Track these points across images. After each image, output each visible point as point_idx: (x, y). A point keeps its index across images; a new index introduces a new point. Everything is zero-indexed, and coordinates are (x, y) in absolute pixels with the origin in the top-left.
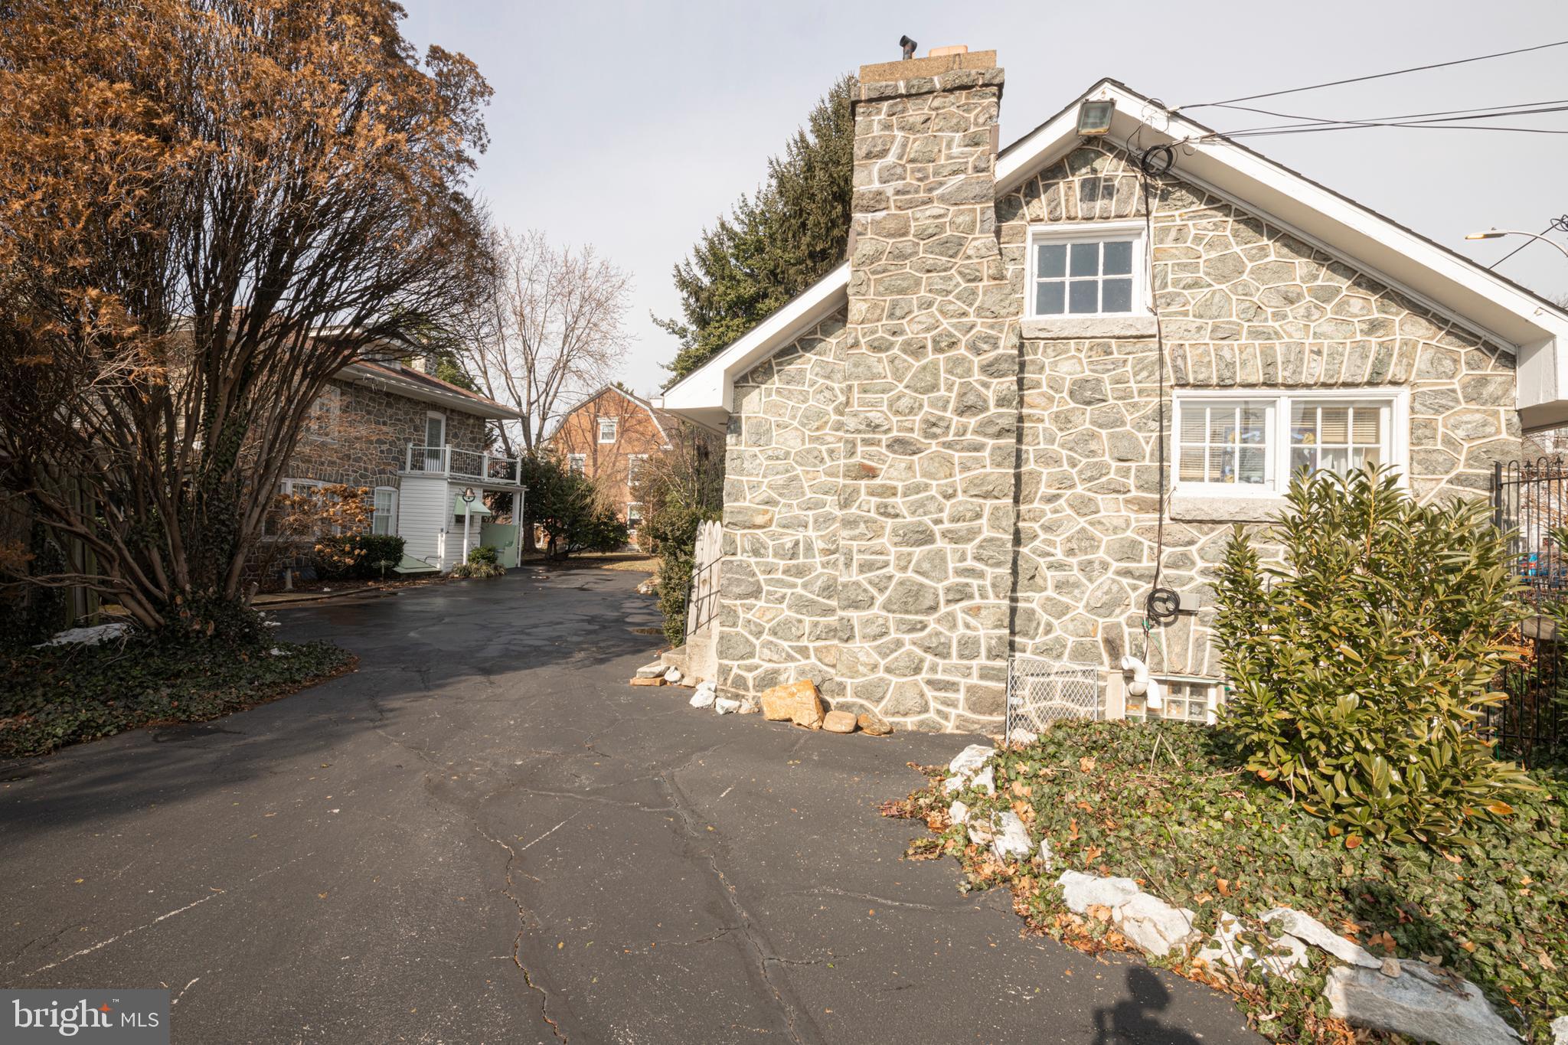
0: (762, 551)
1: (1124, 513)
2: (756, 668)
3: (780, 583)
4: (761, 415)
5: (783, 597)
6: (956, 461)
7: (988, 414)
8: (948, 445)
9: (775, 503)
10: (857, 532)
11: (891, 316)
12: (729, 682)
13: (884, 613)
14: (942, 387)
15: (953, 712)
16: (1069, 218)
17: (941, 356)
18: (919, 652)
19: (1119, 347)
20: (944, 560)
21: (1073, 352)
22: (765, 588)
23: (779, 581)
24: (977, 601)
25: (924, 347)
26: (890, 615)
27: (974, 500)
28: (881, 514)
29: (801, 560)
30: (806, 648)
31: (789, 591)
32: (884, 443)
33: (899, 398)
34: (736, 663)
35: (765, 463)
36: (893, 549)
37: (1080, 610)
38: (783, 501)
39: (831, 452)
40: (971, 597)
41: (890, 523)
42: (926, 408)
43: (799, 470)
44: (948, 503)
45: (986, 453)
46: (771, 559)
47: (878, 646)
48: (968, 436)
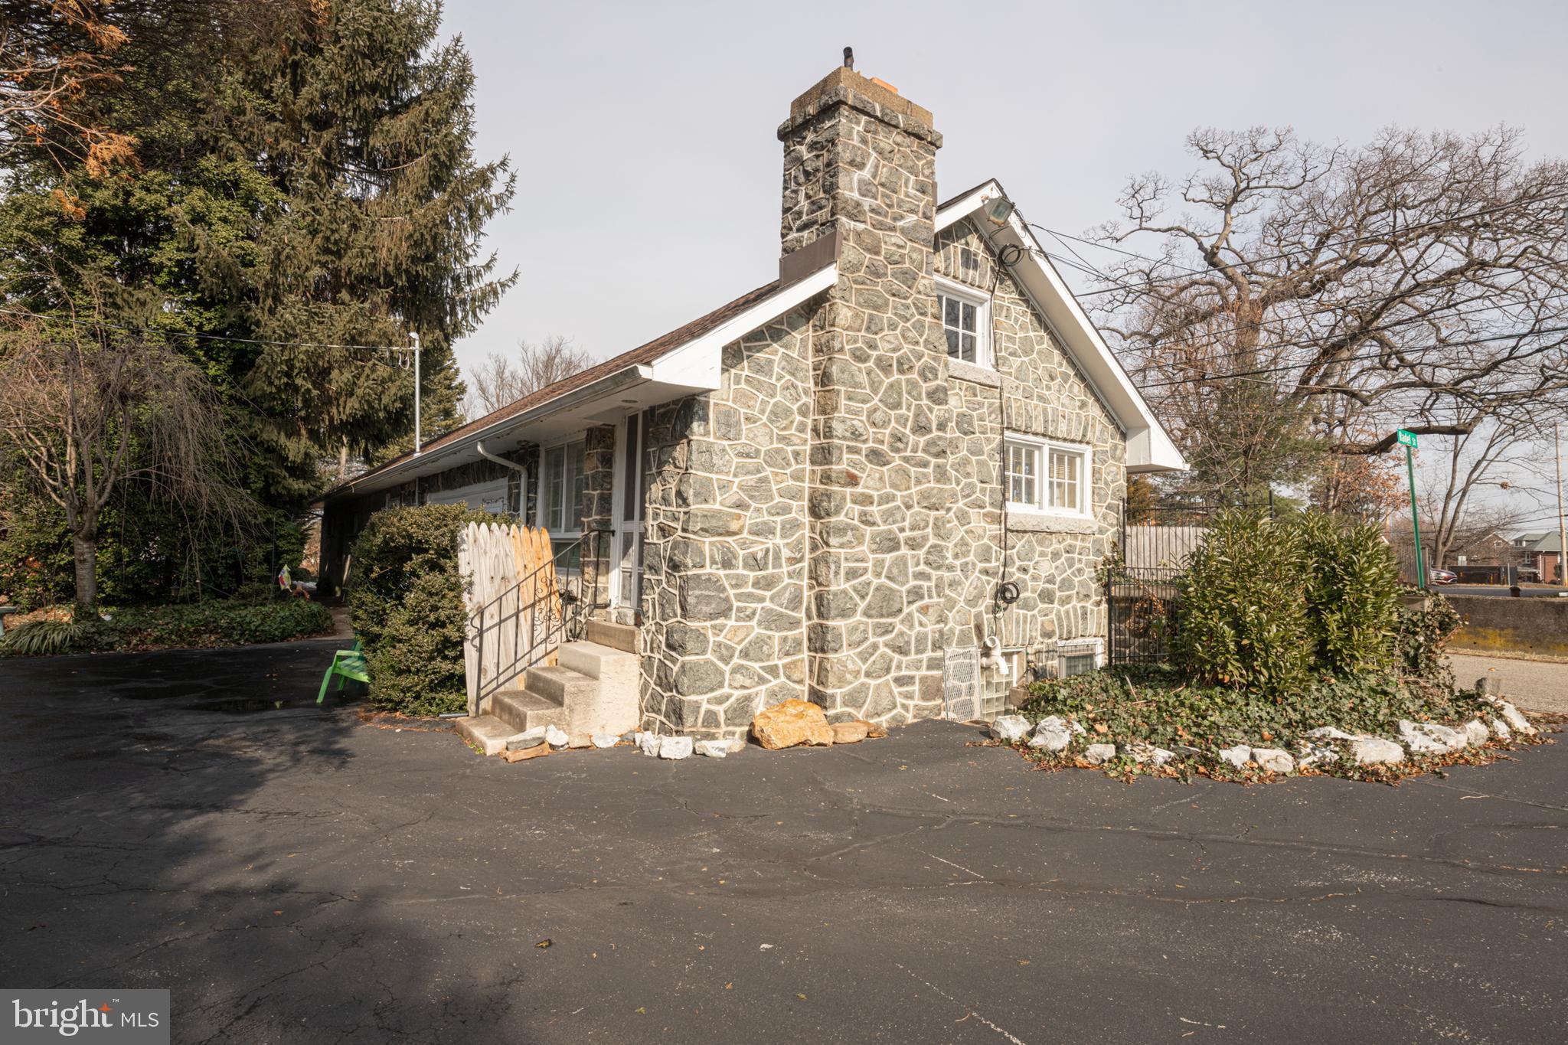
0: (734, 562)
1: (983, 524)
2: (728, 698)
3: (750, 597)
4: (730, 403)
5: (754, 613)
6: (913, 475)
7: (932, 435)
8: (906, 460)
9: (746, 507)
10: (845, 539)
11: (868, 329)
12: (700, 721)
13: (865, 619)
14: (904, 407)
15: (911, 703)
16: (954, 277)
17: (903, 377)
18: (889, 652)
19: (981, 391)
20: (905, 565)
21: (957, 391)
22: (736, 604)
23: (749, 595)
24: (926, 601)
25: (891, 366)
26: (870, 621)
27: (924, 510)
28: (862, 522)
29: (770, 570)
30: (776, 666)
31: (759, 606)
32: (864, 453)
33: (875, 410)
34: (705, 697)
35: (736, 460)
36: (871, 556)
37: (962, 604)
38: (754, 505)
39: (796, 454)
40: (922, 597)
41: (868, 531)
42: (893, 424)
43: (768, 471)
44: (909, 513)
45: (930, 470)
46: (741, 571)
47: (860, 653)
48: (920, 454)
